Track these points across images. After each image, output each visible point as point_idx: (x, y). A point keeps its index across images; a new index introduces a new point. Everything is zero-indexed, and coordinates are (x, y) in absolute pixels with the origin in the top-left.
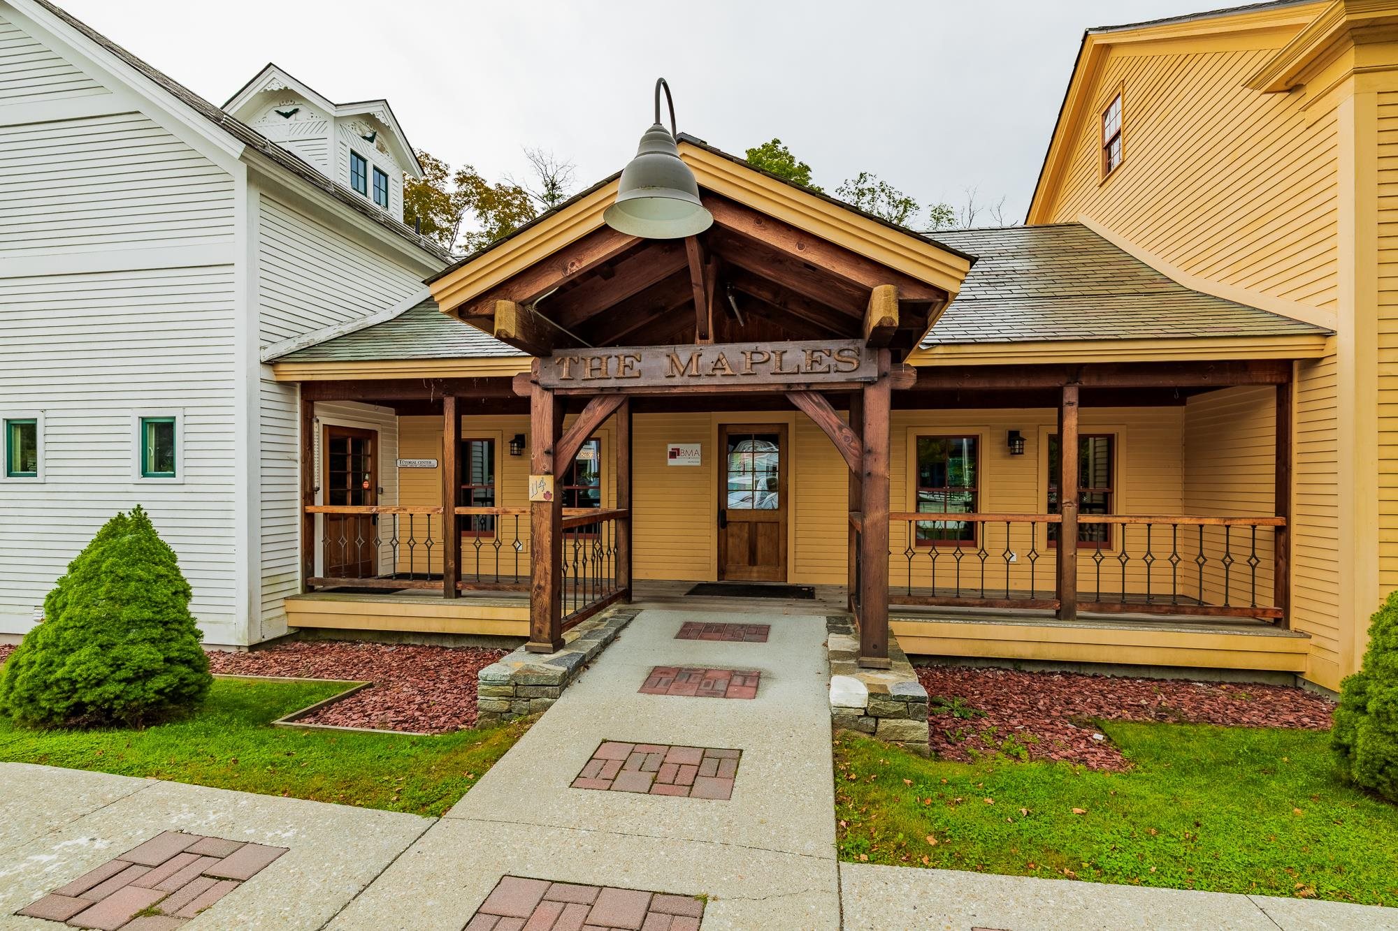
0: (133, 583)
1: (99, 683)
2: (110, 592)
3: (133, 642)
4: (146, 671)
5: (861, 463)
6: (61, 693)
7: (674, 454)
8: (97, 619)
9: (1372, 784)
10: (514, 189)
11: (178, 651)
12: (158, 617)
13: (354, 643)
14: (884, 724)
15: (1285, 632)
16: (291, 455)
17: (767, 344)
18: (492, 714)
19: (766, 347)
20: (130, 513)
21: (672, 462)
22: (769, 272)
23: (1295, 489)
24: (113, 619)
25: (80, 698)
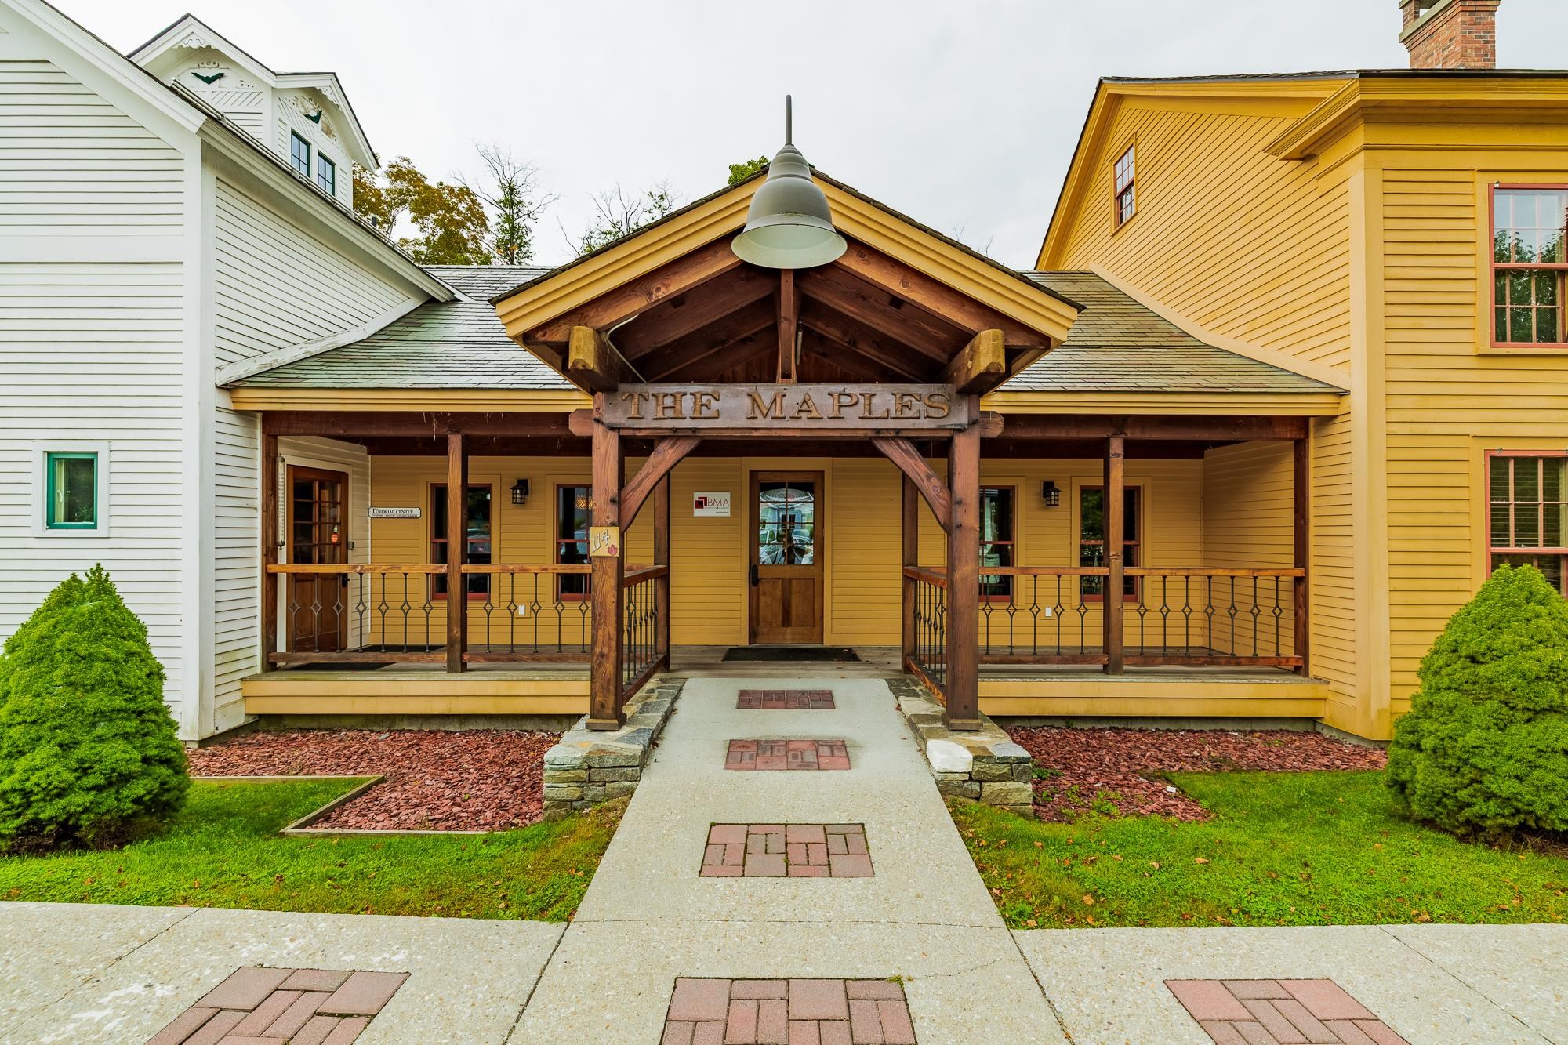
0: (98, 664)
1: (61, 793)
2: (69, 676)
3: (101, 739)
4: (120, 775)
5: (950, 514)
6: (9, 809)
7: (700, 504)
8: (53, 711)
9: (1431, 815)
10: (461, 190)
11: (156, 747)
12: (132, 705)
13: (334, 731)
14: (989, 788)
15: (1306, 679)
16: (249, 502)
17: (855, 385)
18: (561, 803)
19: (854, 389)
20: (87, 575)
21: (698, 513)
22: (852, 308)
23: (1312, 541)
24: (74, 711)
25: (37, 814)
